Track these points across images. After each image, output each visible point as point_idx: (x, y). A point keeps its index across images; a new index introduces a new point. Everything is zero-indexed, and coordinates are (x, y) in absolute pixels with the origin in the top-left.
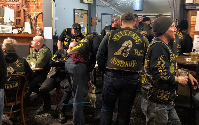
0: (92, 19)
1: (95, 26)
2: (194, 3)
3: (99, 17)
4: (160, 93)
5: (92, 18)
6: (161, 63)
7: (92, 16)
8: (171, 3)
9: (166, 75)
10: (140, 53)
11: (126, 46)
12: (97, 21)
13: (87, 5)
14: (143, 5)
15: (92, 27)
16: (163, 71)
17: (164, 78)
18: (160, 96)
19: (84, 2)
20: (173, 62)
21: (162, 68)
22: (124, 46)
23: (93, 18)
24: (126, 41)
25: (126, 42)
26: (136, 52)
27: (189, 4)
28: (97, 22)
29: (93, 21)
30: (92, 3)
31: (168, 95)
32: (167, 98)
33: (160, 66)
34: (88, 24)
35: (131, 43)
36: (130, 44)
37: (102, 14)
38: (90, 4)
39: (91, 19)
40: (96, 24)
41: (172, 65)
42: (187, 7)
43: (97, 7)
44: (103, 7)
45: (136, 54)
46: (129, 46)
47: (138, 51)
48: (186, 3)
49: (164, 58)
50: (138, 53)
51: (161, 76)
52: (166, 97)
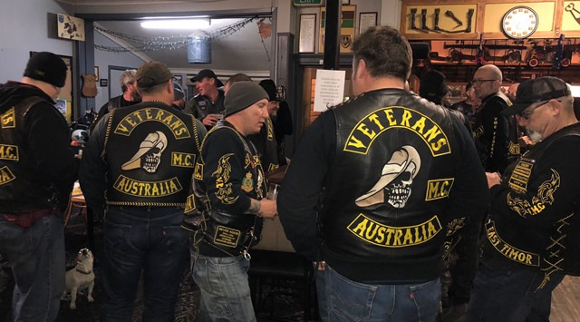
0: (83, 81)
1: (94, 97)
2: (316, 53)
3: (104, 75)
4: (220, 232)
5: (83, 78)
6: (223, 169)
7: (82, 72)
8: (269, 50)
9: (230, 195)
10: (186, 160)
11: (152, 145)
12: (98, 84)
13: (70, 44)
14: (210, 50)
15: (83, 100)
16: (224, 186)
17: (226, 199)
18: (220, 238)
19: (60, 36)
20: (250, 169)
21: (223, 179)
22: (145, 146)
23: (87, 77)
24: (150, 135)
25: (152, 137)
26: (177, 159)
27: (306, 55)
28: (99, 88)
29: (87, 84)
30: (83, 39)
31: (236, 236)
32: (235, 245)
33: (221, 175)
34: (72, 93)
35: (163, 137)
36: (160, 140)
37: (111, 68)
38: (77, 41)
39: (81, 81)
40: (95, 91)
41: (249, 175)
42: (303, 61)
43: (96, 51)
44: (113, 50)
45: (178, 162)
46: (160, 146)
47: (181, 156)
48: (301, 51)
49: (231, 161)
50: (183, 161)
51: (219, 195)
52: (233, 241)
